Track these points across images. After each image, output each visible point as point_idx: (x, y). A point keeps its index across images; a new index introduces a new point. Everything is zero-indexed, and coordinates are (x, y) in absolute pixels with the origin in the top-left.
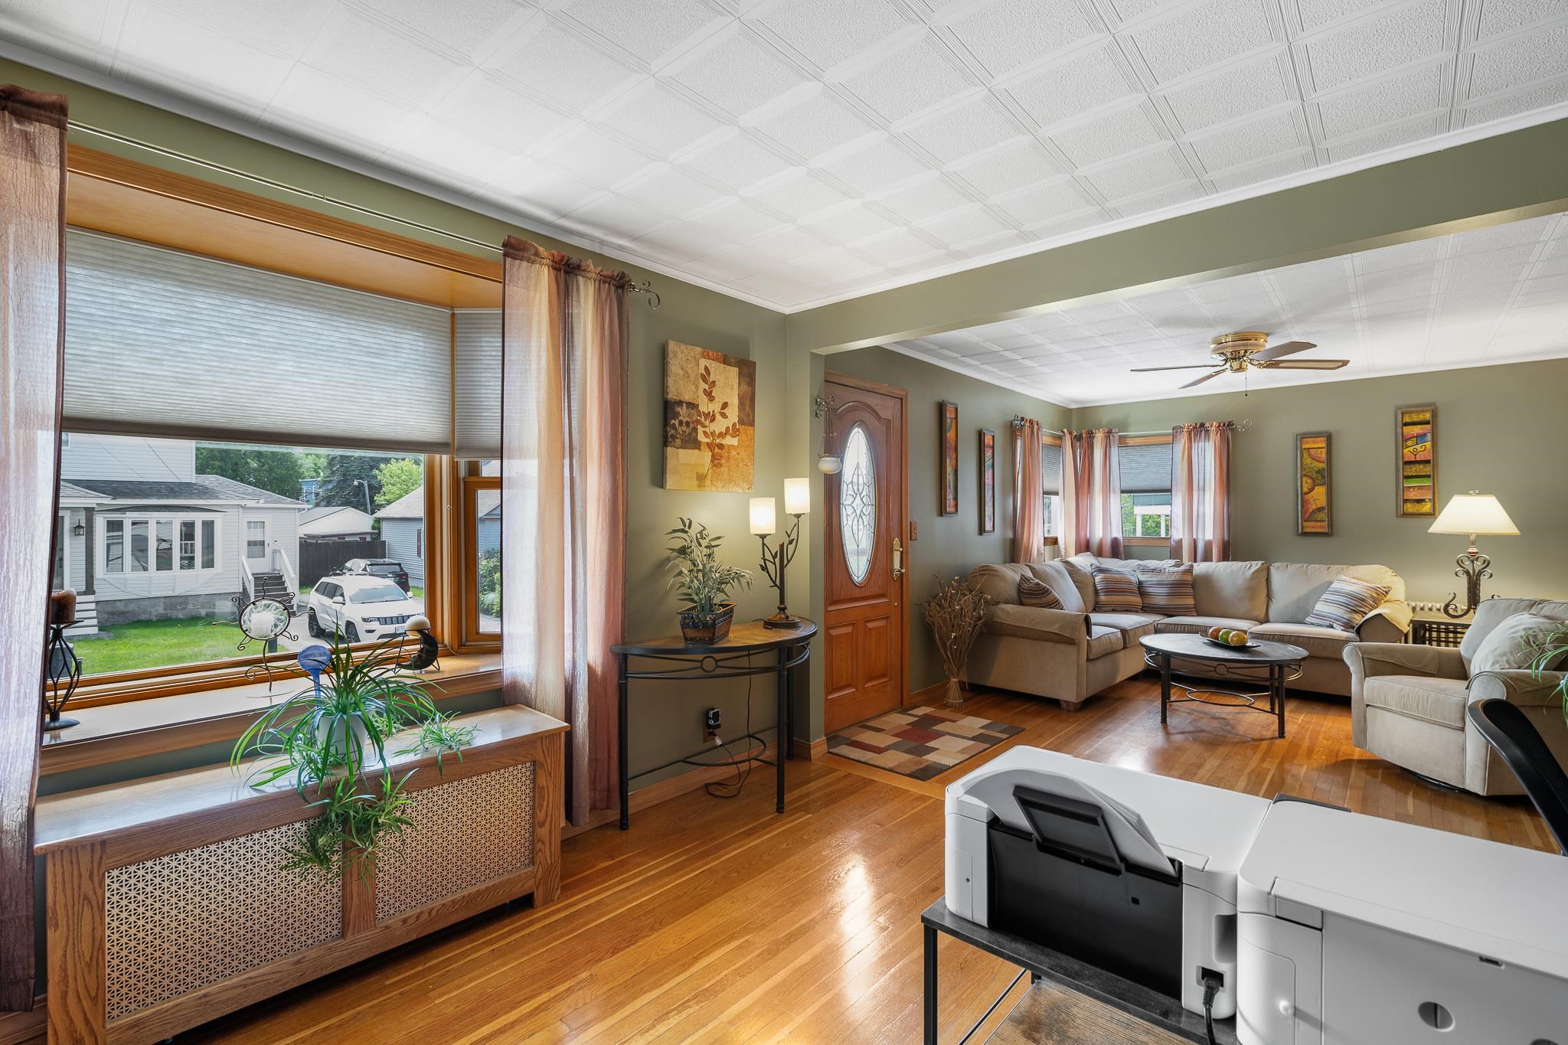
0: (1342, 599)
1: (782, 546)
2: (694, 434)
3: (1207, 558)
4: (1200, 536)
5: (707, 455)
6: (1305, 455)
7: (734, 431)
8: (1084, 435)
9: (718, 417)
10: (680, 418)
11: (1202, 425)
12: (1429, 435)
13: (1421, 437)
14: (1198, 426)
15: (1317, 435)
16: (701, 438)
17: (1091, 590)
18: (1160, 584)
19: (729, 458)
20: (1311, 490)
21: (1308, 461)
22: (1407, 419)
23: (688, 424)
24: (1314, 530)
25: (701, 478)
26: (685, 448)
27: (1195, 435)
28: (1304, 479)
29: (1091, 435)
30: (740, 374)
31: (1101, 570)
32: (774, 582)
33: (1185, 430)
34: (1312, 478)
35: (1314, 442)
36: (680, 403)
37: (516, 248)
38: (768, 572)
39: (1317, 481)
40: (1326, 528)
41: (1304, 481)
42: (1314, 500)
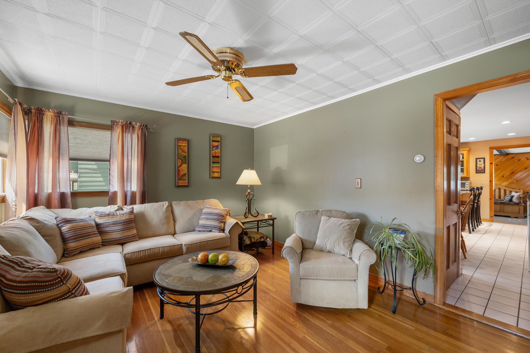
0: (216, 217)
3: (133, 202)
4: (129, 189)
6: (179, 148)
8: (33, 111)
11: (131, 123)
12: (219, 147)
13: (217, 147)
14: (128, 123)
15: (184, 140)
20: (181, 165)
21: (180, 151)
22: (213, 139)
24: (182, 184)
27: (126, 129)
28: (179, 160)
29: (40, 113)
31: (67, 221)
33: (120, 124)
34: (181, 160)
35: (183, 143)
39: (183, 161)
40: (187, 183)
41: (178, 161)
42: (182, 170)
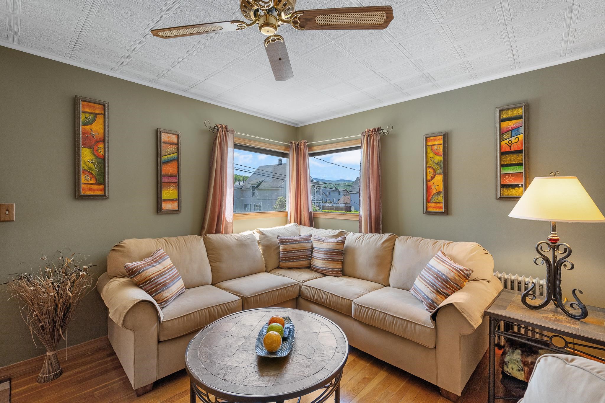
0: (432, 278)
6: (429, 149)
12: (522, 129)
13: (514, 130)
15: (437, 135)
20: (433, 178)
21: (431, 155)
22: (504, 116)
24: (434, 210)
34: (433, 169)
35: (435, 140)
39: (437, 171)
40: (443, 209)
41: (428, 171)
42: (435, 186)
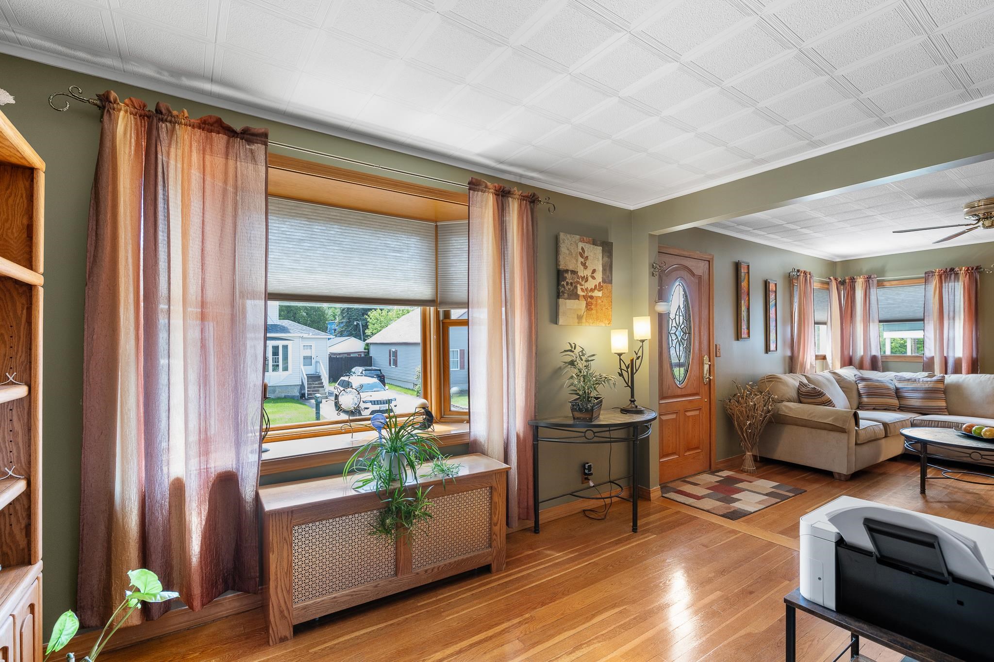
1: (632, 361)
2: (575, 290)
3: (957, 370)
4: (951, 354)
5: (583, 304)
7: (599, 287)
8: (847, 281)
9: (590, 278)
10: (567, 281)
11: (952, 270)
14: (948, 270)
16: (580, 292)
17: (855, 395)
18: (915, 390)
19: (596, 305)
23: (571, 284)
25: (580, 318)
26: (570, 299)
27: (946, 278)
29: (853, 280)
30: (603, 251)
31: (863, 379)
32: (628, 384)
33: (937, 274)
36: (567, 271)
37: (475, 185)
38: (623, 377)
